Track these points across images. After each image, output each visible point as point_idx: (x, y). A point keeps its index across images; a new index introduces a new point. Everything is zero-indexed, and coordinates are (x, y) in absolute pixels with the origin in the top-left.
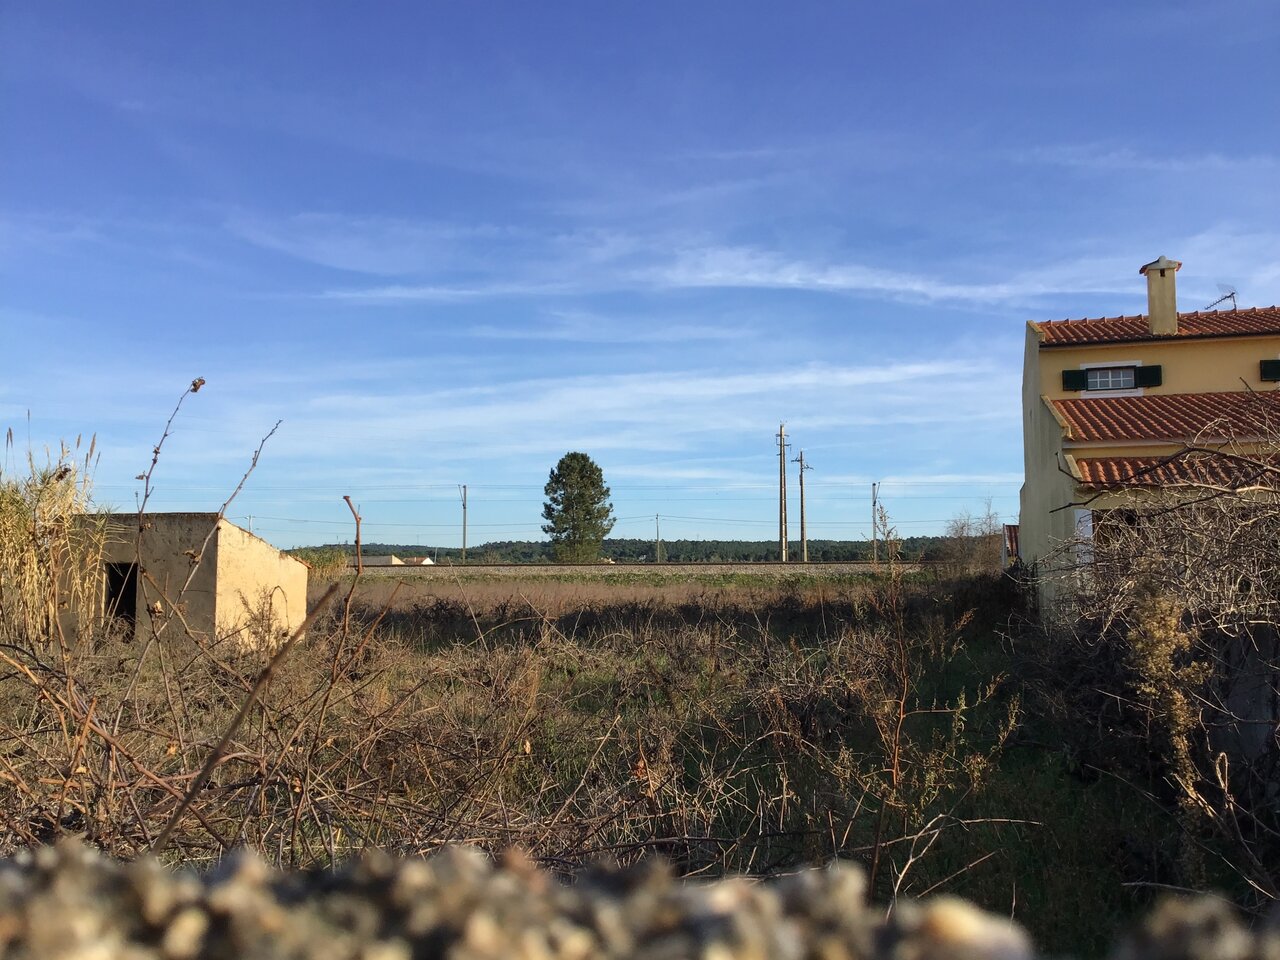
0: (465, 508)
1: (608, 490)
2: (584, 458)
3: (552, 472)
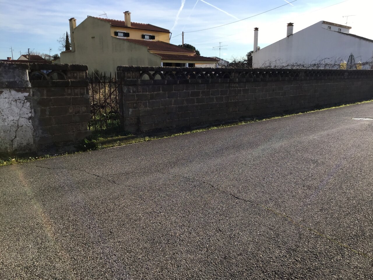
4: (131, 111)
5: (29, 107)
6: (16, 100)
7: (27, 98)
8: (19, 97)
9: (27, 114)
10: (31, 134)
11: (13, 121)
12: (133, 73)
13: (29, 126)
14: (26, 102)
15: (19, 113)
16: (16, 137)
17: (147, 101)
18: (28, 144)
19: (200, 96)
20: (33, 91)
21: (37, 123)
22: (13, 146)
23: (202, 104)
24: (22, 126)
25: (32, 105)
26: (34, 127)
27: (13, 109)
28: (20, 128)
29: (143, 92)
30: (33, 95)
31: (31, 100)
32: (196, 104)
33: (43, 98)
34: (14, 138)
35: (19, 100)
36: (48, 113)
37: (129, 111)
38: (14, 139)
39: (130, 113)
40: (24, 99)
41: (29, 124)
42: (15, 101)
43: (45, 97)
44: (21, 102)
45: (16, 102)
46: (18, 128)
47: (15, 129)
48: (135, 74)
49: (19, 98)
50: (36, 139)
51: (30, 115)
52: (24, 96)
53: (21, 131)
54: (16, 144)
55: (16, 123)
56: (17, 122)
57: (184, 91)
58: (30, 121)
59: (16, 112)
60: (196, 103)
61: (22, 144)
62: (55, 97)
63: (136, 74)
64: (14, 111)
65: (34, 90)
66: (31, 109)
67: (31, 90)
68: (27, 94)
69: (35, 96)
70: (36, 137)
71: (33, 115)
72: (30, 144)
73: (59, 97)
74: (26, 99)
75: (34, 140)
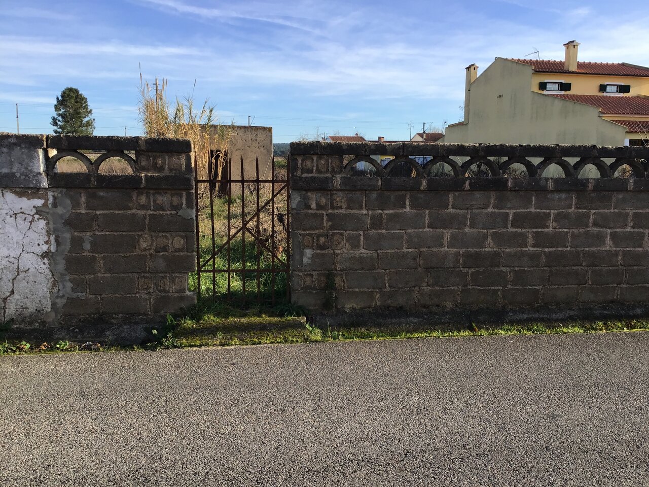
0: (17, 117)
1: (91, 111)
2: (77, 91)
3: (58, 98)
4: (309, 256)
5: (44, 231)
6: (16, 214)
7: (39, 211)
8: (21, 208)
9: (39, 245)
10: (45, 289)
11: (7, 259)
12: (320, 158)
13: (43, 271)
14: (38, 219)
15: (21, 243)
16: (12, 292)
17: (361, 233)
18: (38, 311)
19: (548, 227)
20: (53, 196)
21: (61, 267)
22: (7, 310)
23: (554, 249)
24: (27, 270)
25: (51, 226)
26: (53, 275)
27: (10, 233)
28: (22, 275)
29: (349, 208)
30: (55, 205)
31: (49, 216)
32: (531, 249)
33: (78, 211)
34: (8, 294)
35: (21, 214)
36: (87, 246)
37: (302, 255)
38: (8, 296)
39: (305, 260)
40: (32, 213)
41: (44, 267)
42: (14, 216)
43: (83, 211)
44: (25, 219)
45: (16, 218)
46: (18, 274)
47: (11, 277)
48: (327, 161)
49: (22, 211)
50: (58, 301)
51: (45, 248)
52: (34, 207)
53: (24, 281)
54: (12, 308)
55: (13, 263)
56: (16, 261)
57: (490, 210)
58: (44, 261)
59: (15, 240)
60: (533, 247)
61: (26, 308)
62: (106, 212)
63: (330, 161)
64: (10, 237)
65: (56, 194)
66: (48, 235)
67: (50, 194)
68: (39, 202)
69: (59, 207)
70: (57, 297)
71: (53, 249)
72: (43, 310)
73: (116, 212)
74: (37, 213)
75: (54, 305)
